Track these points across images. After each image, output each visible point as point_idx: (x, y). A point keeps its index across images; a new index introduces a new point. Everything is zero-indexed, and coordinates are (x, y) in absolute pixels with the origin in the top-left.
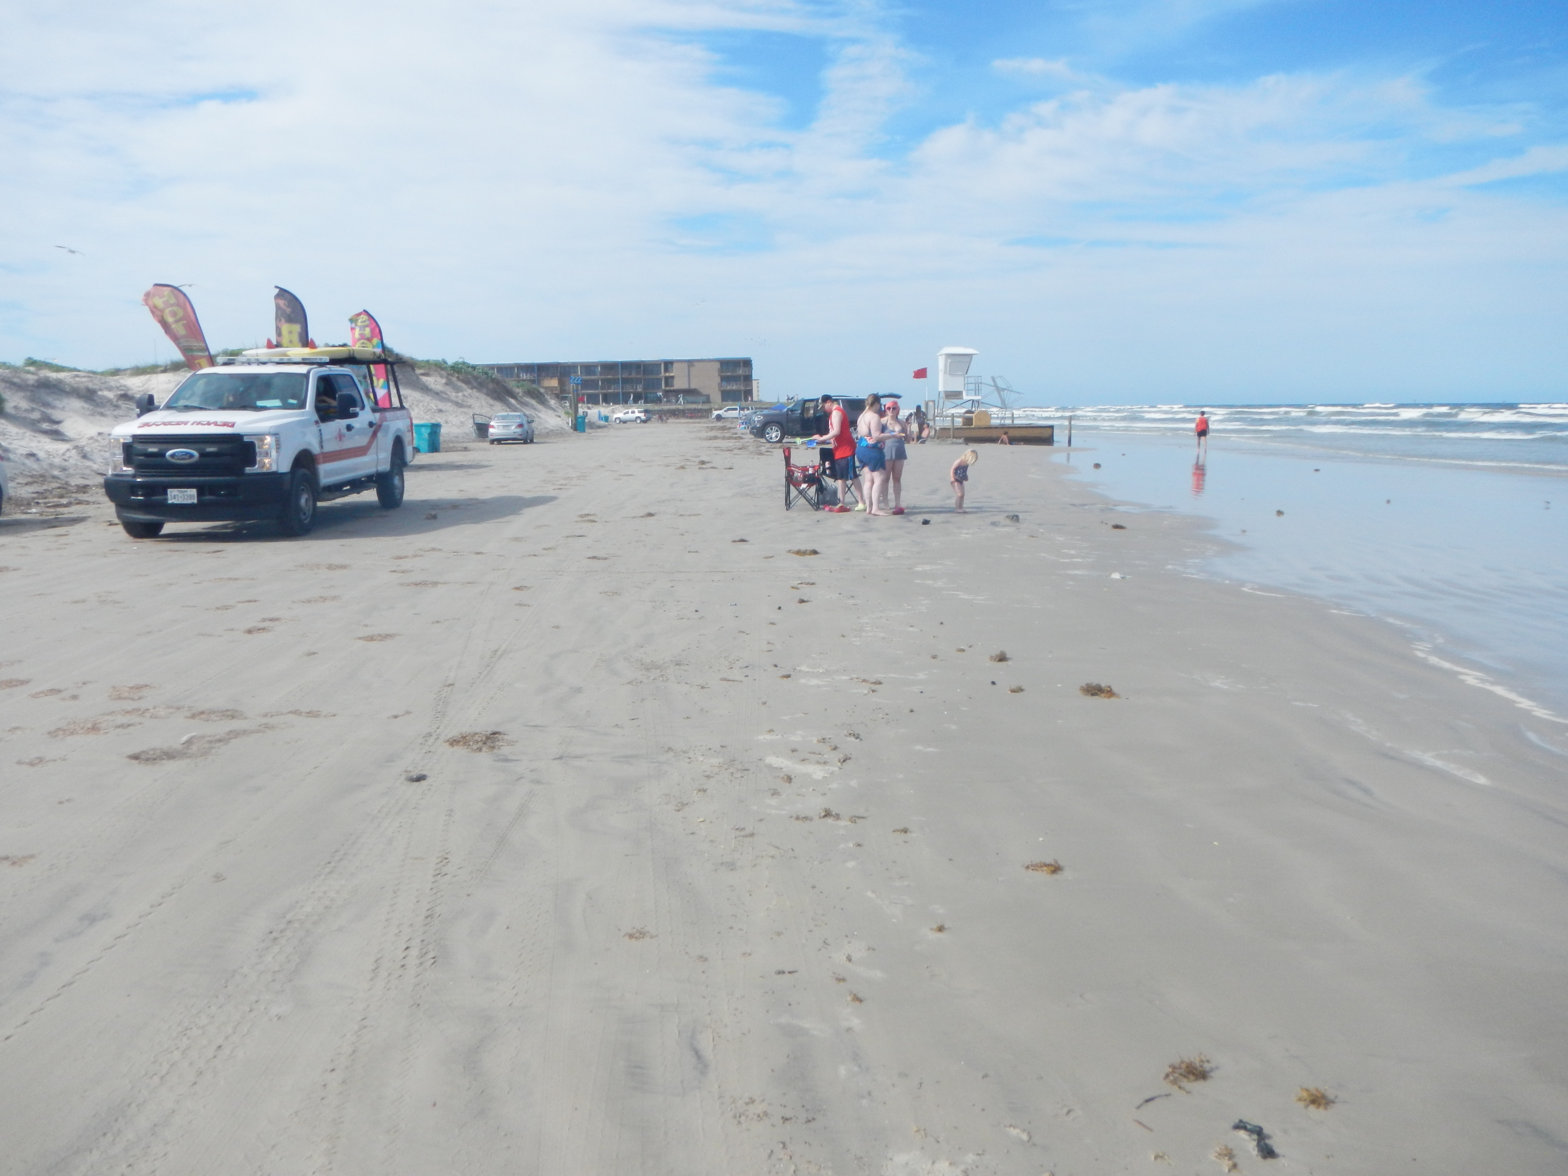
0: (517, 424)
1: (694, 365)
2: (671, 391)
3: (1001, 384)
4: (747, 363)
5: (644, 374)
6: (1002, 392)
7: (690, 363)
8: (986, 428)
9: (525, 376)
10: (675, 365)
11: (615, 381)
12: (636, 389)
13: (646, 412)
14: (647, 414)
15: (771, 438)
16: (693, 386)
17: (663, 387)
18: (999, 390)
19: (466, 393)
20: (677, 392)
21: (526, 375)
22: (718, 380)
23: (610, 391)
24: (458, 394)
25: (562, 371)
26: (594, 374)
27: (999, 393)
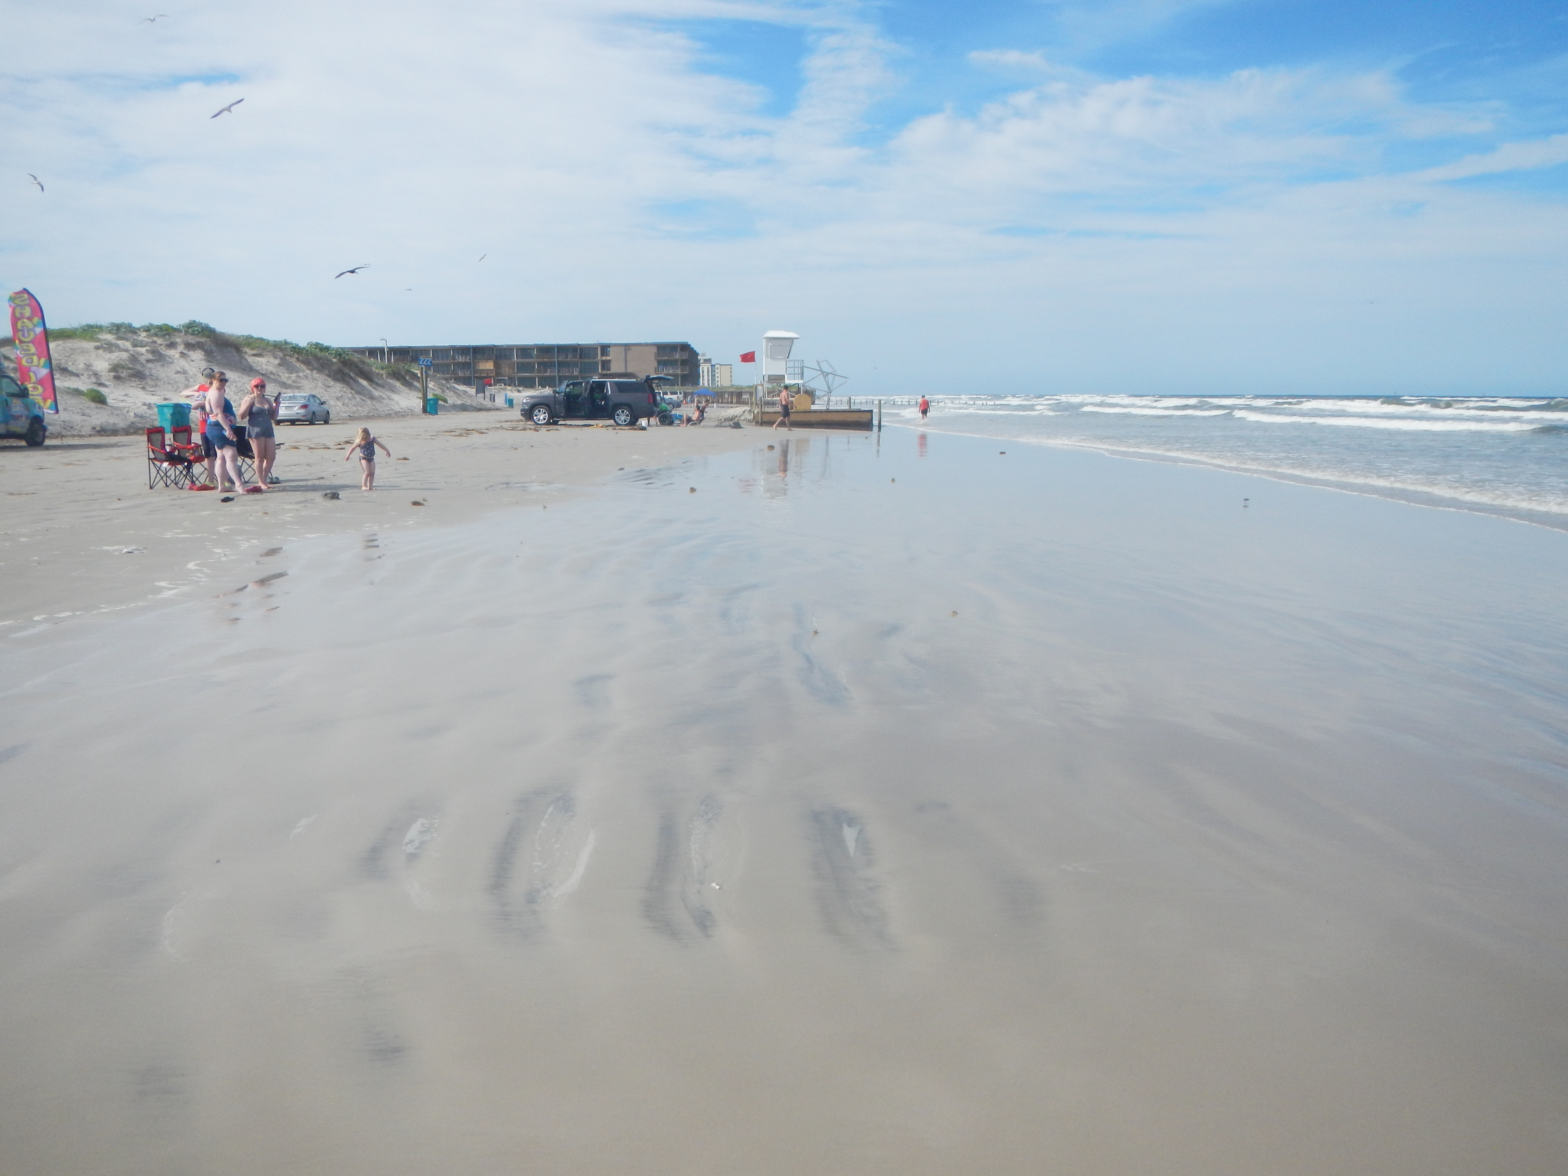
0: (300, 405)
1: (631, 349)
5: (580, 358)
7: (627, 347)
8: (804, 412)
9: (460, 358)
10: (611, 349)
11: (551, 365)
12: (573, 372)
15: (539, 420)
16: (629, 371)
17: (600, 371)
18: (826, 375)
19: (301, 374)
21: (462, 358)
22: (655, 364)
23: (546, 374)
24: (291, 375)
25: (498, 353)
26: (531, 357)
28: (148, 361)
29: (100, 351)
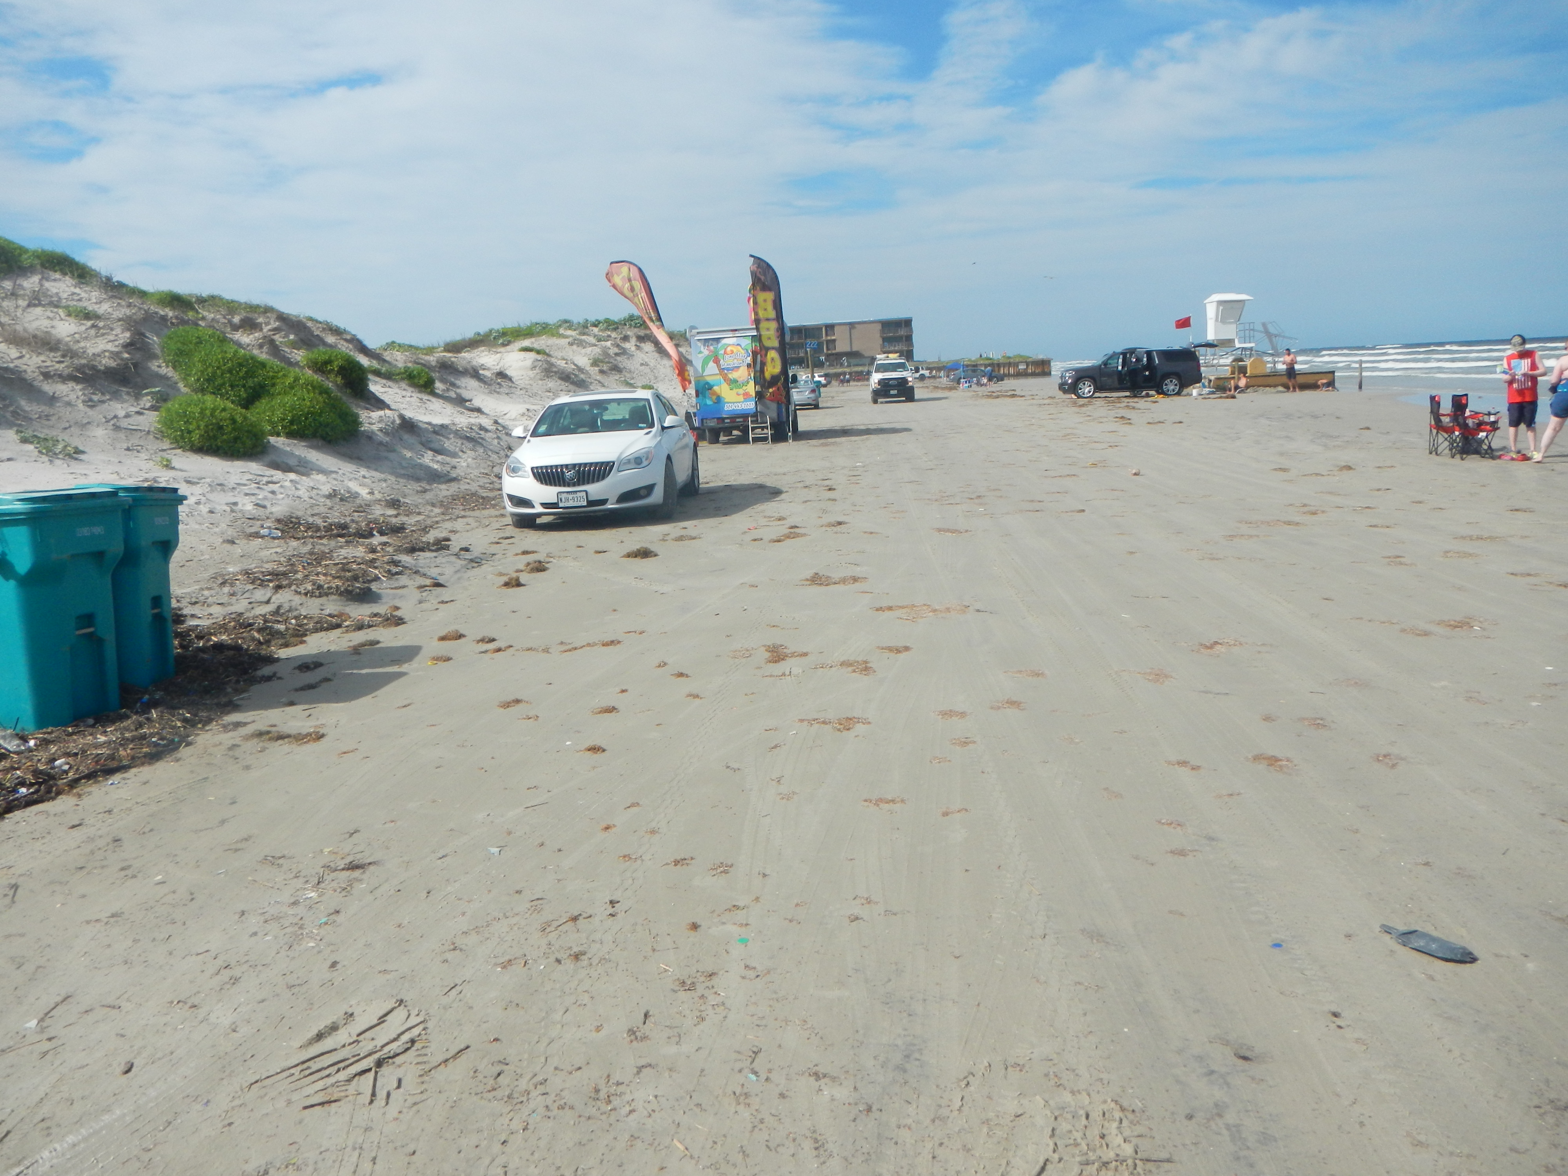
0: (810, 390)
1: (855, 328)
2: (833, 354)
3: (1272, 330)
4: (908, 323)
5: (806, 338)
6: (1274, 339)
7: (852, 325)
10: (837, 328)
12: (799, 354)
13: (826, 376)
14: (827, 378)
15: (1083, 394)
16: (854, 349)
17: (827, 350)
18: (1269, 335)
20: (840, 355)
22: (880, 341)
27: (1271, 341)
28: (616, 354)
29: (575, 347)
